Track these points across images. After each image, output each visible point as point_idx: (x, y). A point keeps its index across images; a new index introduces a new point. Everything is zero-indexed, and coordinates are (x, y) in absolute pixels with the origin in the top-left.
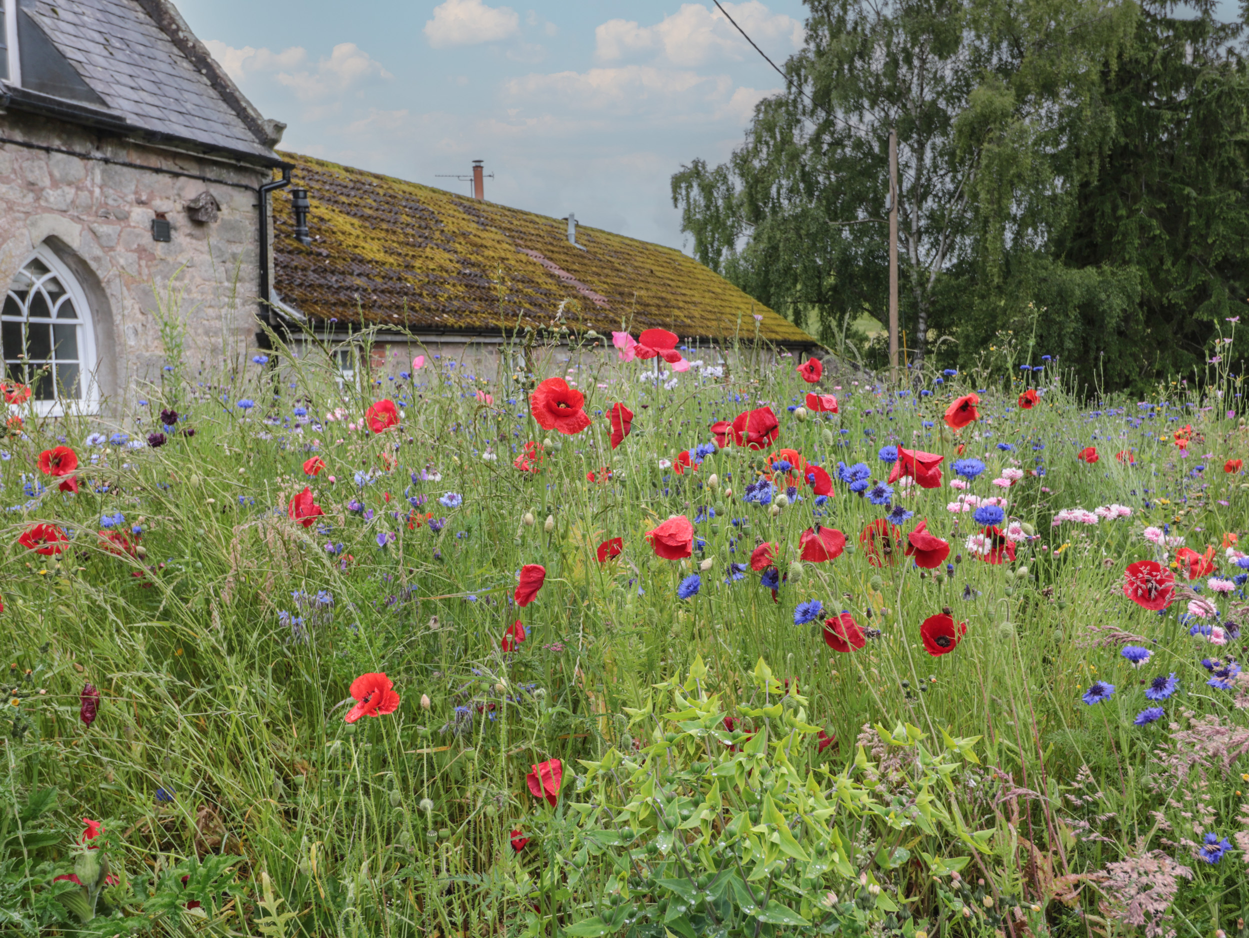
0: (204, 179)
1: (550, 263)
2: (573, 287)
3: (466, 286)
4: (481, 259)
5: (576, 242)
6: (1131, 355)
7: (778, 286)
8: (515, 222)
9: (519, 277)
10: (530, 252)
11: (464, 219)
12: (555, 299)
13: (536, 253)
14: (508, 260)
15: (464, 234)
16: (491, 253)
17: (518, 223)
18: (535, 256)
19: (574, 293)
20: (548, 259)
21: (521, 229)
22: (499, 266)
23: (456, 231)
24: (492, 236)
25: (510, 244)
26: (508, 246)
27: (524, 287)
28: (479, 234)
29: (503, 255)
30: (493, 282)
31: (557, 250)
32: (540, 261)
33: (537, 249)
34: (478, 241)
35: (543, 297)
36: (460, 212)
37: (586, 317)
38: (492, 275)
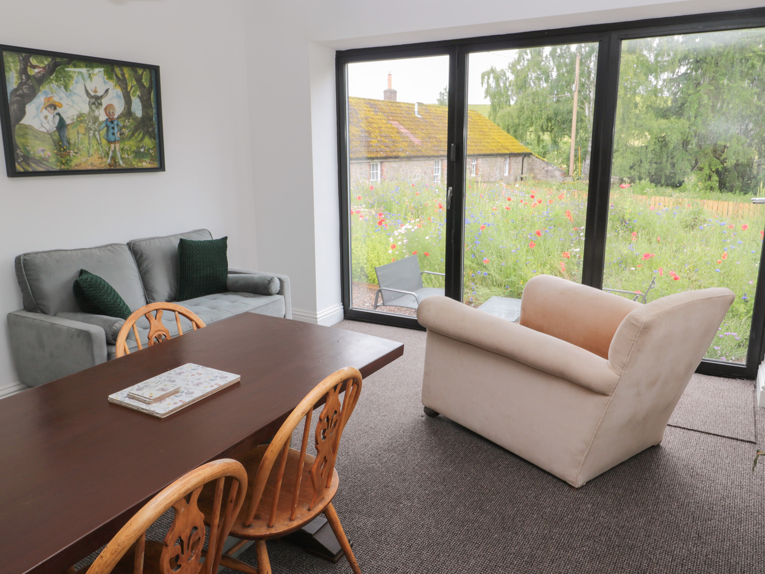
1: (401, 127)
2: (407, 137)
3: (361, 141)
4: (370, 128)
5: (418, 114)
6: (688, 160)
7: (523, 125)
8: (392, 108)
9: (384, 135)
10: (394, 122)
11: (368, 111)
12: (397, 143)
13: (396, 123)
14: (382, 127)
15: (366, 118)
16: (376, 126)
17: (393, 109)
18: (395, 124)
19: (407, 139)
20: (401, 125)
21: (394, 111)
22: (377, 131)
23: (364, 117)
24: (378, 117)
25: (385, 120)
26: (384, 121)
27: (385, 139)
28: (373, 117)
29: (380, 125)
30: (372, 139)
31: (407, 119)
32: (397, 126)
33: (397, 120)
34: (372, 120)
35: (392, 143)
36: (368, 107)
37: (408, 150)
38: (373, 135)
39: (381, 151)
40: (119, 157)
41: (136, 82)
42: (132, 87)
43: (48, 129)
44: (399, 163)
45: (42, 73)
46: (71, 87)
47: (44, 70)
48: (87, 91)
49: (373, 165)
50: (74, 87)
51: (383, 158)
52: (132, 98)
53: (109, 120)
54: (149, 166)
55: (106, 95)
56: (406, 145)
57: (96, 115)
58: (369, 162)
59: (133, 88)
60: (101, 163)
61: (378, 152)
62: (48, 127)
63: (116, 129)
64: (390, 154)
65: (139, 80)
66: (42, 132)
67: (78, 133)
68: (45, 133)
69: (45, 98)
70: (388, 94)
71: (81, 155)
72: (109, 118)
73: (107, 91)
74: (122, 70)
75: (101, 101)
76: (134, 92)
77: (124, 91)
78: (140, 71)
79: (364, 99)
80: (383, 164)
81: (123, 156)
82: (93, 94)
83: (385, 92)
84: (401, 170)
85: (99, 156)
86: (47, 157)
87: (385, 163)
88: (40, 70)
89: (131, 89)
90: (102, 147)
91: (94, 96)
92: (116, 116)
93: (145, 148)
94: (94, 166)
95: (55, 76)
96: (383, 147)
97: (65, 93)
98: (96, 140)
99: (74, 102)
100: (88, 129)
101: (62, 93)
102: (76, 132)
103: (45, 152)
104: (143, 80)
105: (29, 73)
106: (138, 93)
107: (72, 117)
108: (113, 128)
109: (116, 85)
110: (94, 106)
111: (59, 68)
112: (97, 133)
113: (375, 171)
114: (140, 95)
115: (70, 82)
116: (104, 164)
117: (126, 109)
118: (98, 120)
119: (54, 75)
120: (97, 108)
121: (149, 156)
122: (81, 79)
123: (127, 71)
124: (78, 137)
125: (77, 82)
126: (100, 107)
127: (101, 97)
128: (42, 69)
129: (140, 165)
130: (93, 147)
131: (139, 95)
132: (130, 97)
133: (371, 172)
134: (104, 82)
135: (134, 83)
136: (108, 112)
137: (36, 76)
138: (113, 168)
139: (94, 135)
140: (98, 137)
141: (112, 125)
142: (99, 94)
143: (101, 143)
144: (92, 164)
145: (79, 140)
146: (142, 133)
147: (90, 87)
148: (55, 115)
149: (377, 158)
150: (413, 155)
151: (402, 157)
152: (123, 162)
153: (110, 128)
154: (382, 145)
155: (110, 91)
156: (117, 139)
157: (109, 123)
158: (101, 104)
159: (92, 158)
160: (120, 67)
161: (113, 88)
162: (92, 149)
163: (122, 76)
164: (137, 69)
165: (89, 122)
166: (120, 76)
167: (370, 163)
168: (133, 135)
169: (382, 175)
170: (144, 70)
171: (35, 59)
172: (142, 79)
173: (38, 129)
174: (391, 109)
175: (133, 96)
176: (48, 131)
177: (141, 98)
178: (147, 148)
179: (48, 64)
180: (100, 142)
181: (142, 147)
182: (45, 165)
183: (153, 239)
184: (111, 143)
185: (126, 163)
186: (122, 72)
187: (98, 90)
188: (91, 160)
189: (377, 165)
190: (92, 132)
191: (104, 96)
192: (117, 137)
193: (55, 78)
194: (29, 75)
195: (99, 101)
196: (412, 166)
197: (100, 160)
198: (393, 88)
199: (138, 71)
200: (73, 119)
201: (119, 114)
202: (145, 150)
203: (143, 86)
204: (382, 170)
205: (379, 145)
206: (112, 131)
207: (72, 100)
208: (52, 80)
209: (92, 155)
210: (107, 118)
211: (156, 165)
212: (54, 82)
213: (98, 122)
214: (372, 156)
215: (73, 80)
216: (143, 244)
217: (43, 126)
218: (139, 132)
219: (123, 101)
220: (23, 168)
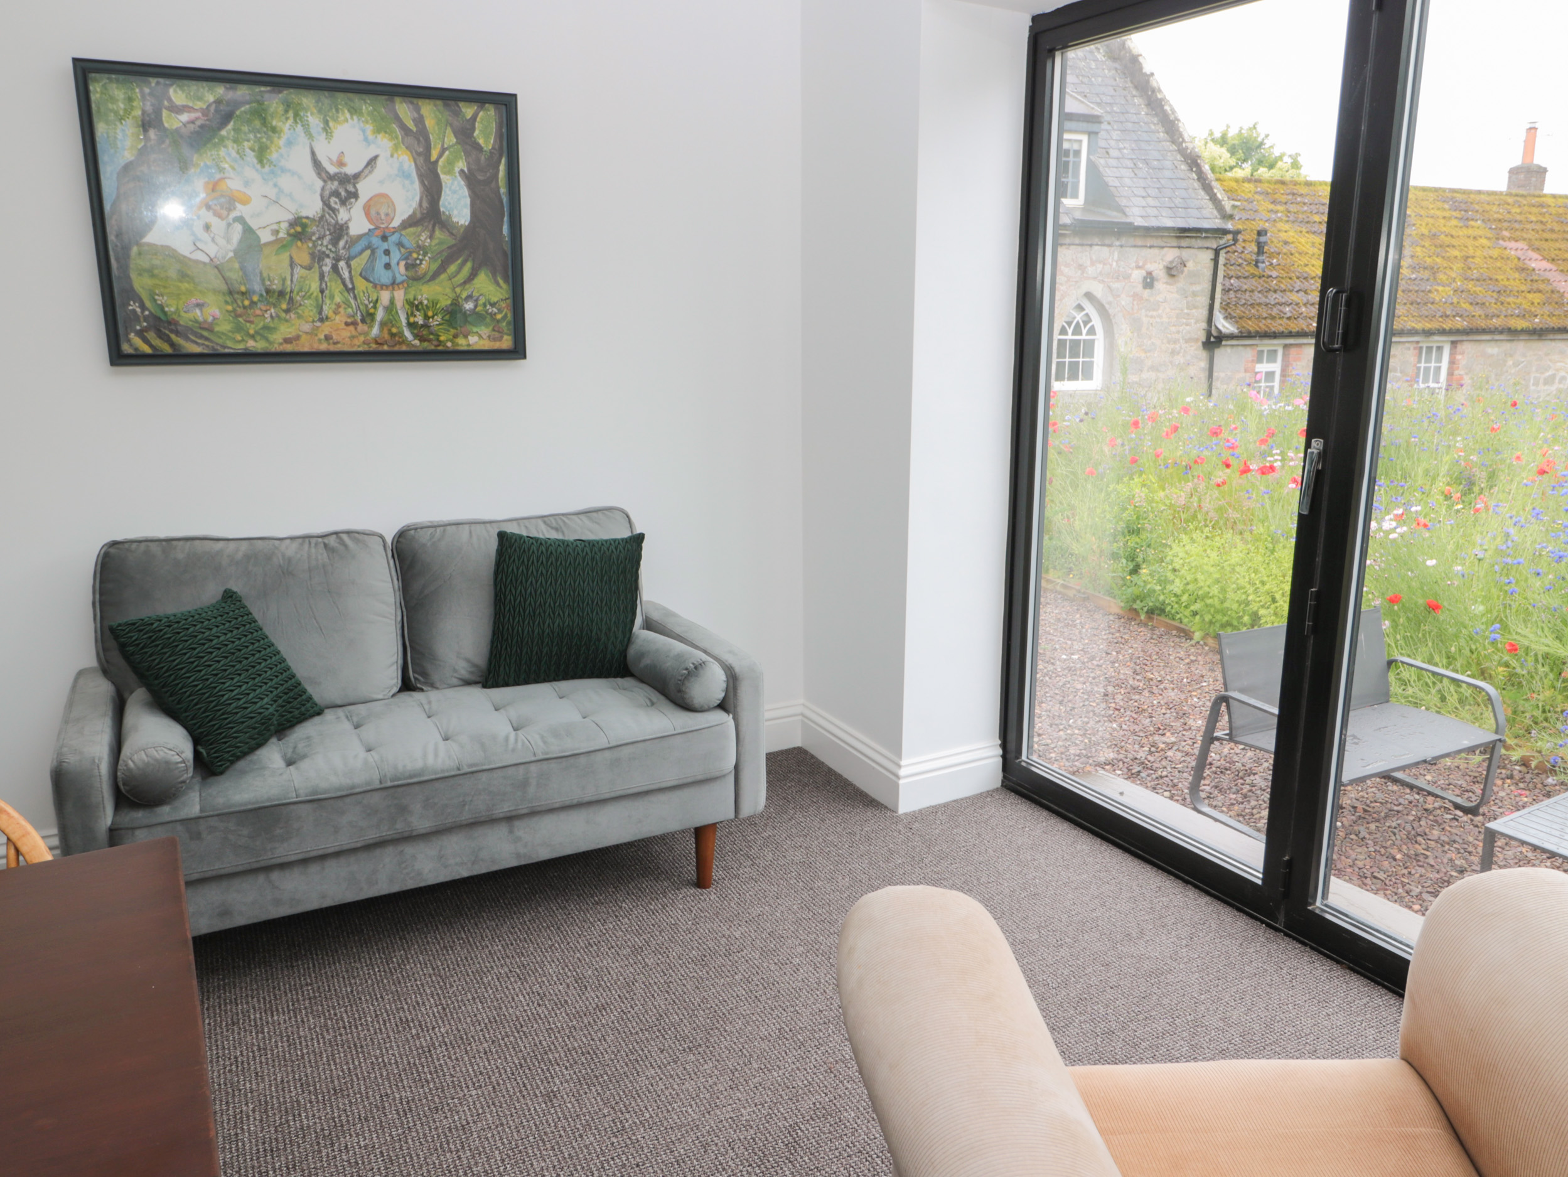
0: (1179, 247)
1: (1535, 255)
2: (1547, 281)
4: (1439, 260)
8: (1516, 210)
9: (1476, 276)
10: (1513, 244)
11: (1444, 218)
12: (1509, 296)
13: (1521, 245)
14: (1473, 257)
15: (1434, 235)
16: (1456, 253)
17: (1518, 210)
18: (1516, 249)
19: (1542, 286)
20: (1533, 250)
21: (1518, 218)
22: (1458, 266)
23: (1426, 232)
24: (1470, 232)
25: (1489, 239)
26: (1484, 241)
27: (1475, 286)
28: (1454, 233)
29: (1471, 252)
30: (1439, 284)
31: (1554, 236)
32: (1519, 253)
33: (1525, 240)
34: (1448, 240)
35: (1495, 295)
36: (1444, 209)
37: (1538, 312)
38: (1441, 277)
39: (1457, 315)
40: (404, 321)
41: (456, 136)
42: (443, 150)
43: (212, 256)
44: (1507, 346)
45: (199, 123)
46: (274, 156)
47: (204, 115)
48: (317, 164)
49: (1429, 349)
50: (282, 156)
51: (1458, 332)
52: (442, 176)
53: (377, 232)
54: (486, 345)
55: (370, 172)
56: (1536, 301)
57: (340, 222)
58: (1418, 342)
59: (447, 153)
60: (352, 337)
61: (1447, 316)
62: (212, 250)
63: (396, 255)
64: (1483, 324)
65: (465, 134)
66: (197, 262)
67: (292, 264)
68: (204, 264)
69: (207, 183)
70: (1522, 176)
71: (299, 317)
72: (377, 228)
73: (372, 162)
74: (418, 109)
75: (355, 187)
76: (451, 163)
77: (421, 160)
78: (468, 110)
79: (1436, 190)
80: (1460, 347)
81: (412, 320)
82: (332, 170)
83: (1513, 172)
84: (1510, 363)
85: (349, 320)
86: (210, 319)
87: (1465, 343)
88: (193, 115)
89: (440, 155)
90: (355, 298)
91: (336, 174)
92: (396, 223)
93: (477, 300)
94: (335, 343)
95: (234, 130)
96: (1466, 306)
97: (257, 170)
98: (339, 282)
99: (281, 191)
100: (318, 258)
101: (250, 170)
102: (287, 262)
103: (204, 310)
104: (476, 133)
105: (166, 125)
106: (461, 165)
107: (275, 227)
108: (387, 252)
109: (396, 148)
110: (337, 200)
111: (243, 109)
112: (342, 264)
113: (1433, 365)
114: (466, 169)
115: (272, 142)
116: (362, 338)
117: (425, 205)
118: (347, 234)
119: (230, 126)
120: (343, 202)
121: (488, 320)
122: (303, 135)
123: (429, 111)
124: (292, 275)
125: (289, 143)
126: (353, 200)
127: (357, 176)
128: (199, 114)
129: (462, 343)
130: (332, 297)
131: (462, 171)
132: (437, 176)
133: (1423, 365)
134: (366, 139)
135: (450, 139)
136: (373, 212)
137: (183, 131)
138: (386, 348)
139: (335, 268)
140: (346, 274)
141: (385, 246)
142: (350, 170)
143: (353, 288)
144: (328, 338)
145: (295, 280)
146: (469, 265)
147: (327, 152)
148: (231, 221)
149: (1443, 332)
150: (1552, 325)
151: (1516, 331)
152: (416, 336)
153: (380, 253)
154: (1462, 301)
155: (379, 161)
156: (399, 279)
157: (376, 241)
158: (355, 195)
159: (327, 323)
160: (412, 103)
161: (389, 153)
162: (328, 301)
163: (416, 125)
164: (461, 104)
165: (321, 238)
166: (411, 125)
167: (1420, 345)
168: (442, 268)
169: (1450, 373)
170: (482, 108)
171: (183, 91)
172: (473, 129)
173: (187, 254)
174: (1513, 211)
175: (450, 172)
176: (211, 260)
177: (470, 179)
178: (482, 301)
179: (215, 102)
180: (350, 286)
181: (469, 298)
182: (207, 339)
183: (457, 524)
184: (382, 289)
185: (422, 339)
186: (416, 115)
187: (346, 159)
188: (326, 329)
189: (1440, 349)
190: (328, 262)
191: (363, 175)
192: (397, 275)
193: (232, 133)
194: (165, 129)
195: (351, 188)
196: (1547, 354)
197: (352, 328)
198: (1536, 162)
199: (463, 110)
200: (277, 232)
201: (405, 216)
202: (476, 306)
203: (478, 148)
204: (1452, 362)
205: (1455, 300)
206: (385, 259)
207: (275, 185)
208: (222, 139)
209: (327, 318)
210: (372, 227)
211: (506, 343)
212: (230, 144)
213: (345, 237)
214: (1428, 326)
215: (279, 138)
216: (424, 537)
217: (198, 249)
218: (459, 261)
219: (417, 185)
220: (151, 346)
